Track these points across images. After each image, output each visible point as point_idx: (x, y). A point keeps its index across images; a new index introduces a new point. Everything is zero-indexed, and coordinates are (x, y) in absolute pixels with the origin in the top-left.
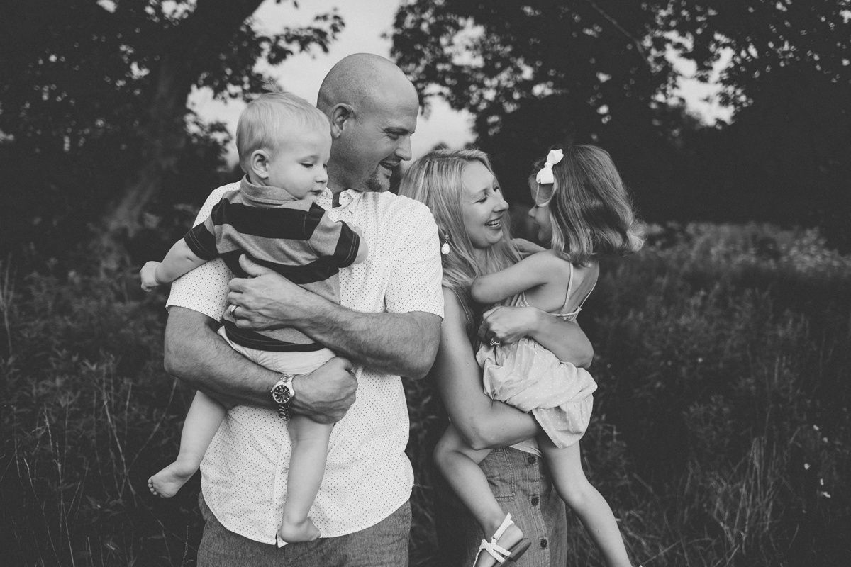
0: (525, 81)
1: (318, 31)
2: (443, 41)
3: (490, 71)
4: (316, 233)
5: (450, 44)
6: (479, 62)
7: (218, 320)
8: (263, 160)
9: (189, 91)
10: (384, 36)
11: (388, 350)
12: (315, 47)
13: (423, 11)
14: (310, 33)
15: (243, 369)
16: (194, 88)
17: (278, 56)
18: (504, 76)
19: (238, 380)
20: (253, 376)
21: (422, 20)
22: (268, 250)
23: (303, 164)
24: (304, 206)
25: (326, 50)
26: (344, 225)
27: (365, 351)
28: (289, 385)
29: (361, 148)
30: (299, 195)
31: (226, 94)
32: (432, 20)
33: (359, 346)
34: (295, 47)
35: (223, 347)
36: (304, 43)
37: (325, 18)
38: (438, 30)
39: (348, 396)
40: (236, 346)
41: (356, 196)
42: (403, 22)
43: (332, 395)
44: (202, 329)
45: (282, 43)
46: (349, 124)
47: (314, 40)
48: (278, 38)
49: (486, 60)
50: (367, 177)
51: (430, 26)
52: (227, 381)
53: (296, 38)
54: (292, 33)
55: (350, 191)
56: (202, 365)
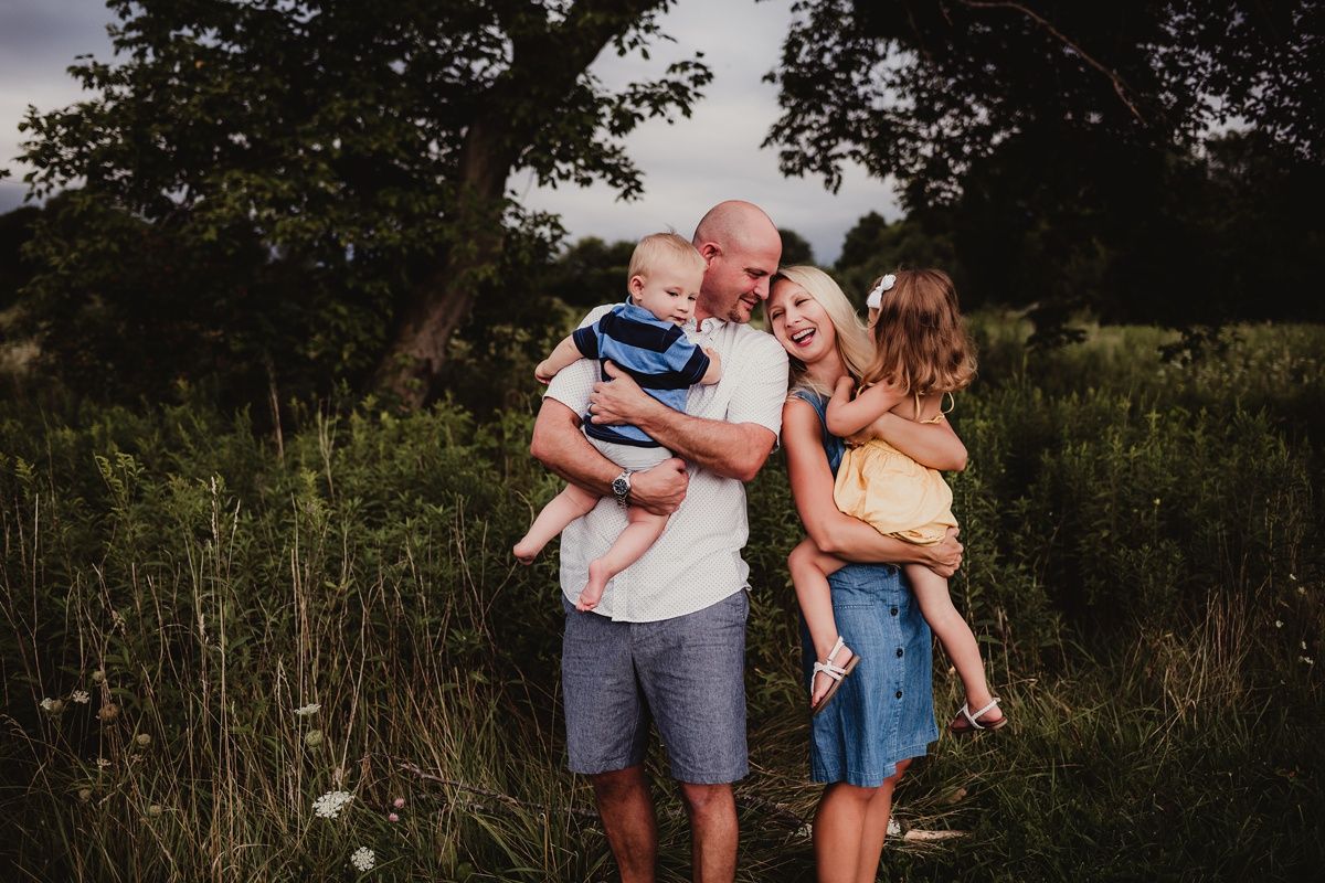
0: (980, 126)
1: (675, 86)
2: (856, 77)
3: (926, 114)
4: (672, 348)
5: (867, 81)
6: (909, 103)
7: (582, 417)
8: (639, 285)
9: (508, 174)
10: (770, 77)
11: (715, 450)
12: (672, 109)
13: (825, 38)
14: (665, 88)
15: (592, 460)
16: (513, 169)
17: (624, 122)
18: (946, 122)
19: (587, 468)
20: (600, 468)
21: (824, 50)
22: (630, 357)
23: (668, 292)
24: (667, 326)
25: (687, 112)
26: (698, 347)
27: (694, 448)
28: (627, 480)
29: (725, 283)
30: (661, 317)
31: (554, 174)
32: (838, 49)
33: (689, 444)
34: (645, 109)
35: (580, 438)
36: (657, 103)
37: (685, 66)
38: (848, 62)
39: (678, 493)
40: (590, 439)
41: (717, 324)
42: (796, 55)
43: (663, 491)
44: (567, 422)
45: (628, 105)
46: (716, 260)
47: (671, 99)
48: (622, 99)
49: (919, 100)
50: (728, 309)
51: (835, 58)
52: (579, 468)
53: (646, 96)
54: (641, 89)
55: (713, 320)
56: (561, 451)
